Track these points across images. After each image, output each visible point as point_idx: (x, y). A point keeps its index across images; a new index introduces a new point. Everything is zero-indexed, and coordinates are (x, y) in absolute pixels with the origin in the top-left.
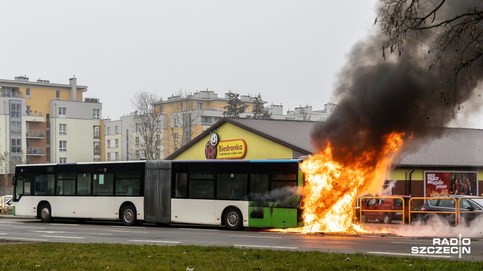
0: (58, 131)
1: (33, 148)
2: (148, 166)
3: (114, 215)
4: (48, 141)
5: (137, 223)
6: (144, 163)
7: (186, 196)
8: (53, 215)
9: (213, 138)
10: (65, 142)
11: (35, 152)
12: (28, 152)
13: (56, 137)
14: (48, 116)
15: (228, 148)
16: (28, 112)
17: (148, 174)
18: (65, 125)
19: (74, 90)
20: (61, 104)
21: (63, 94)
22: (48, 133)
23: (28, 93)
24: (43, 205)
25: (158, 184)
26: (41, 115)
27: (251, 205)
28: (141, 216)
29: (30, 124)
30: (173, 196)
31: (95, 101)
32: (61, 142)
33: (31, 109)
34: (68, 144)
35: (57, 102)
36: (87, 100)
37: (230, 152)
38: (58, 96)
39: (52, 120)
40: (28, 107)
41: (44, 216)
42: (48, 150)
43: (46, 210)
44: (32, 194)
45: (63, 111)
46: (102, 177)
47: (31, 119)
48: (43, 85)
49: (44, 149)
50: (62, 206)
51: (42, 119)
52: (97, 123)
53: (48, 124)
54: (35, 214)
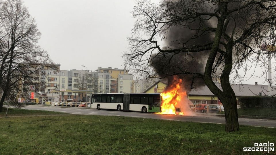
0: (120, 83)
1: (112, 88)
2: (124, 95)
3: (115, 108)
4: (117, 86)
5: (121, 111)
6: (123, 94)
7: (134, 103)
8: (101, 108)
9: (156, 86)
10: (122, 87)
11: (113, 89)
12: (111, 89)
13: (120, 85)
14: (117, 79)
15: (160, 89)
16: (111, 78)
18: (122, 82)
19: (125, 71)
20: (121, 75)
21: (122, 72)
22: (117, 84)
23: (111, 72)
24: (99, 105)
25: (127, 100)
26: (115, 78)
27: (149, 106)
28: (122, 109)
29: (112, 81)
30: (130, 103)
31: (131, 74)
32: (121, 87)
33: (112, 77)
34: (123, 87)
35: (120, 75)
36: (129, 74)
37: (161, 90)
38: (120, 73)
39: (118, 80)
40: (111, 76)
41: (98, 108)
42: (117, 89)
43: (99, 106)
44: (96, 102)
45: (122, 77)
46: (113, 97)
47: (112, 80)
48: (116, 70)
49: (116, 89)
50: (103, 105)
51: (116, 80)
52: (132, 81)
53: (117, 81)
54: (96, 108)
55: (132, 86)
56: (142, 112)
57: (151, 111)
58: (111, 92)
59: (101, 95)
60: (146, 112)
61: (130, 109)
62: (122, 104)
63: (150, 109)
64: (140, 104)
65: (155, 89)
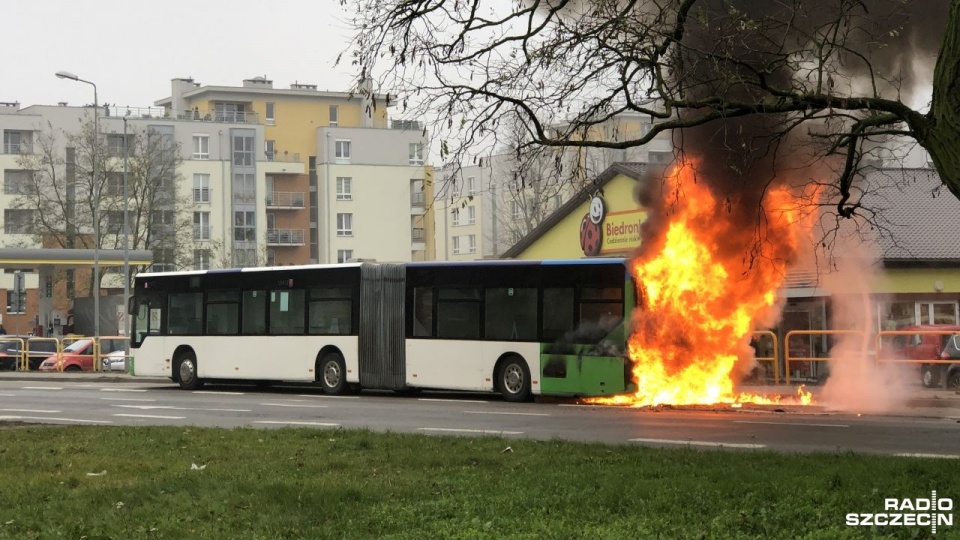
0: (334, 193)
1: (281, 231)
2: (365, 275)
3: (305, 372)
4: (314, 216)
5: (347, 389)
6: (358, 269)
7: (434, 335)
8: (201, 373)
9: (594, 207)
10: (349, 215)
11: (285, 238)
12: (270, 239)
13: (331, 206)
14: (312, 161)
15: (622, 229)
16: (271, 154)
17: (365, 290)
18: (348, 180)
19: (365, 102)
20: (339, 135)
21: (345, 113)
22: (314, 198)
23: (270, 114)
24: (184, 353)
25: (384, 311)
26: (296, 159)
27: (544, 352)
28: (353, 376)
29: (275, 178)
30: (410, 335)
31: (410, 126)
32: (339, 216)
33: (276, 147)
34: (355, 220)
35: (332, 131)
36: (397, 125)
37: (628, 235)
38: (333, 116)
39: (321, 170)
40: (270, 144)
41: (185, 378)
42: (314, 233)
43: (188, 364)
44: (164, 332)
45: (343, 149)
46: (285, 297)
47: (276, 167)
48: (303, 95)
49: (305, 232)
50: (219, 355)
51: (301, 168)
52: (417, 173)
53: (313, 178)
54: (169, 372)
55: (418, 211)
56: (496, 395)
57: (557, 386)
58: (275, 253)
59: (196, 283)
60: (527, 397)
61: (411, 380)
62: (348, 346)
63: (553, 370)
64: (482, 337)
65: (585, 226)
